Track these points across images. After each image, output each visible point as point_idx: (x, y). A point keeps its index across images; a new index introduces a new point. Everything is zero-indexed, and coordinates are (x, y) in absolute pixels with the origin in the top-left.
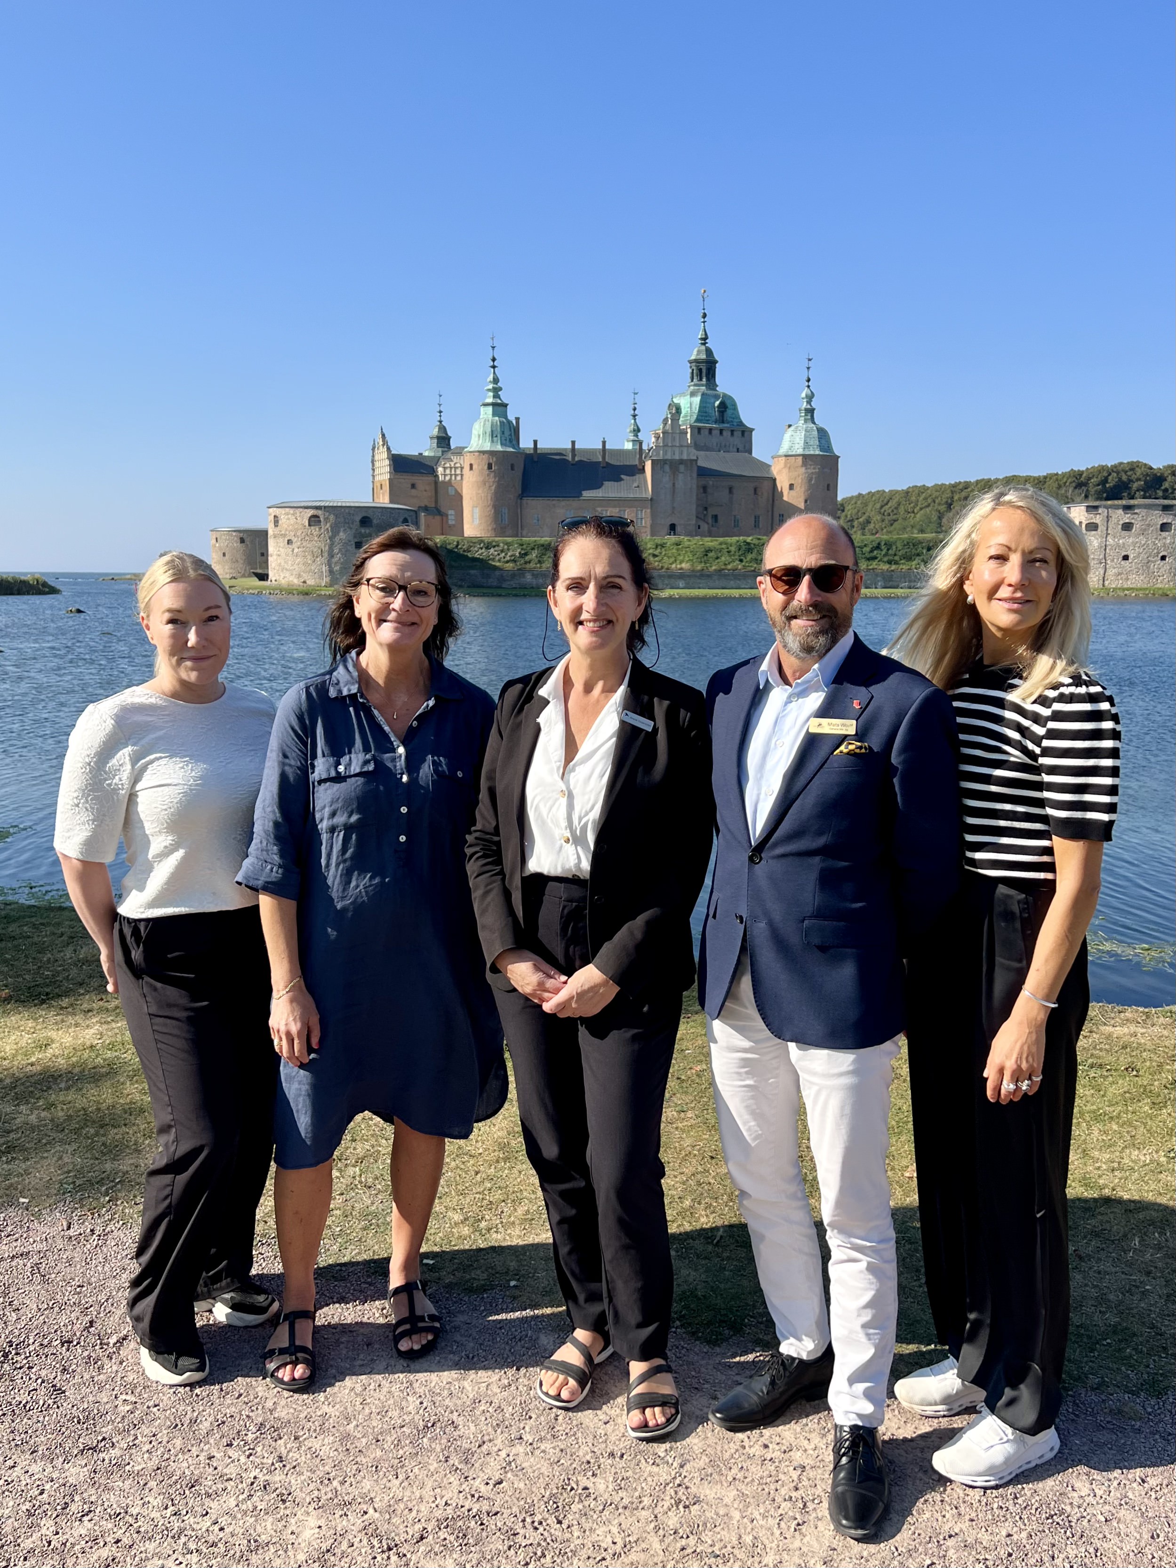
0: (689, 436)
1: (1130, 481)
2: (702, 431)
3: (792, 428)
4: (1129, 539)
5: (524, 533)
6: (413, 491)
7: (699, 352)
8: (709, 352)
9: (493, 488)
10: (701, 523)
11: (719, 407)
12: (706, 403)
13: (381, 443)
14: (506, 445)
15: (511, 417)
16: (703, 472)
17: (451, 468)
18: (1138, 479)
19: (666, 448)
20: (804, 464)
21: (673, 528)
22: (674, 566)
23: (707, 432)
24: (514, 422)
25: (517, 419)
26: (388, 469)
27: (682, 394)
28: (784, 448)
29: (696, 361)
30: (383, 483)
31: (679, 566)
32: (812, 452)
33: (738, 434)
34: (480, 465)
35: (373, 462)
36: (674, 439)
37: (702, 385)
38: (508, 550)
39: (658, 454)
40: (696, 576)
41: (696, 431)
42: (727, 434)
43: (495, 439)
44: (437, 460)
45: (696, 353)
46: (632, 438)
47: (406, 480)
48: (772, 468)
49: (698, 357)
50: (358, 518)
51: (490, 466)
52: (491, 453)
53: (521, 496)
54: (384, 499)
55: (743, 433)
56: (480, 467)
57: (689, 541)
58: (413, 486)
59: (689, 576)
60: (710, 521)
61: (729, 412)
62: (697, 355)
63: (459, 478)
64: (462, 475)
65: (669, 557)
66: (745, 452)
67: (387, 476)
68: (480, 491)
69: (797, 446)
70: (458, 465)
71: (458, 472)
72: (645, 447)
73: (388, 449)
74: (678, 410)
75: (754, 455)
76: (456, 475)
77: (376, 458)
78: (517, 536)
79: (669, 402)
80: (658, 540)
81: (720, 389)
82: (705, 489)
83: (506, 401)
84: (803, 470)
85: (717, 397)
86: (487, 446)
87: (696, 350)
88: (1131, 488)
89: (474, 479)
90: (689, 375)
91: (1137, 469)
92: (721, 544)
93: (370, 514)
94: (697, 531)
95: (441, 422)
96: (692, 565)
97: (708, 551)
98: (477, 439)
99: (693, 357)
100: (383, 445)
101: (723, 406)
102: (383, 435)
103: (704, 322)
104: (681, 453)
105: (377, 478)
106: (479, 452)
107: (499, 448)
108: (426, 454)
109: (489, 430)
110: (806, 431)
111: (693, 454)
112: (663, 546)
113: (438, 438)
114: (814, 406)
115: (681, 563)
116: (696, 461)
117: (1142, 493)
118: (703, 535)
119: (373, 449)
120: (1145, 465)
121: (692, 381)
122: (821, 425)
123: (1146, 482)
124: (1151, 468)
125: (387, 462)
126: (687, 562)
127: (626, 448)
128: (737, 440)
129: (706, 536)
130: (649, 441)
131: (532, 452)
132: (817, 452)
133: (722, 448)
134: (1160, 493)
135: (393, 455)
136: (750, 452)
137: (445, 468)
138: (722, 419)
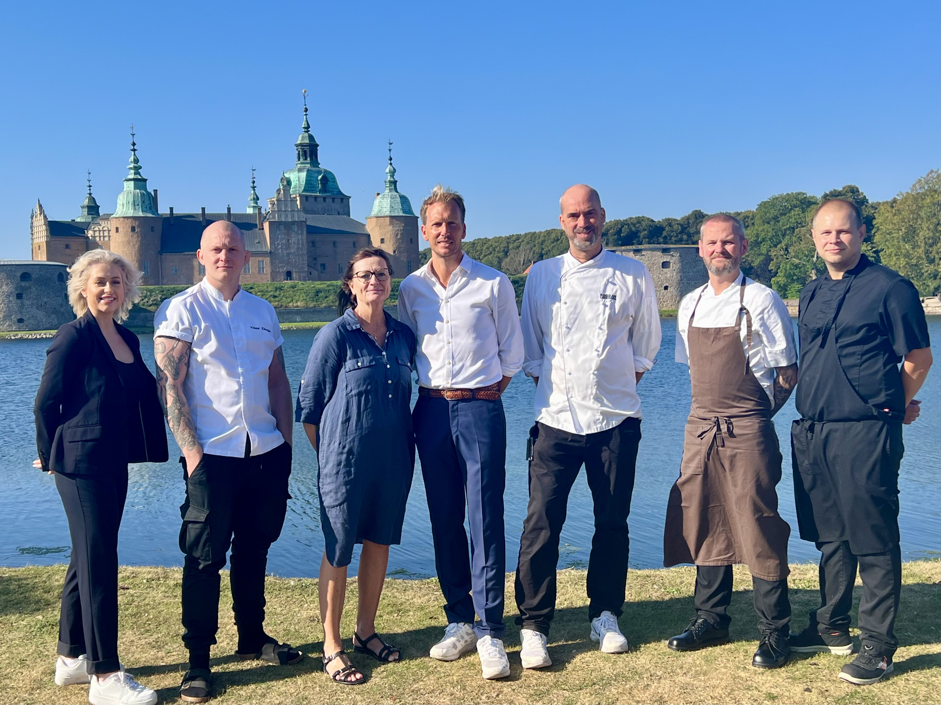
0: (298, 203)
1: (638, 231)
2: (309, 199)
3: (380, 196)
5: (165, 281)
6: (67, 251)
7: (303, 138)
8: (311, 137)
9: (137, 246)
10: (312, 270)
11: (321, 180)
12: (311, 177)
13: (39, 212)
14: (146, 212)
15: (150, 190)
16: (312, 230)
17: (100, 231)
18: (644, 230)
19: (280, 212)
20: (391, 223)
21: (289, 275)
22: (291, 304)
23: (313, 199)
24: (153, 194)
25: (156, 191)
26: (45, 233)
27: (291, 170)
28: (375, 211)
29: (301, 145)
30: (41, 245)
31: (295, 305)
32: (397, 214)
33: (338, 201)
34: (125, 228)
35: (32, 227)
36: (286, 206)
37: (308, 163)
38: (151, 295)
39: (274, 217)
40: (310, 312)
41: (304, 199)
42: (329, 201)
43: (137, 207)
44: (87, 226)
45: (301, 138)
46: (253, 204)
47: (61, 242)
48: (367, 227)
49: (303, 142)
50: (19, 274)
51: (133, 229)
52: (134, 218)
53: (161, 253)
54: (41, 257)
55: (342, 199)
56: (125, 230)
57: (303, 284)
58: (67, 247)
59: (304, 312)
60: (319, 268)
61: (330, 184)
62: (302, 140)
63: (107, 239)
64: (109, 236)
65: (286, 298)
66: (344, 215)
67: (44, 240)
68: (125, 249)
69: (385, 210)
70: (105, 229)
71: (106, 234)
72: (263, 212)
73: (45, 217)
74: (289, 182)
75: (351, 217)
76: (104, 237)
77: (35, 224)
78: (158, 284)
79: (282, 176)
80: (277, 284)
81: (323, 166)
82: (313, 243)
83: (145, 178)
84: (391, 227)
85: (319, 172)
86: (131, 213)
87: (301, 136)
88: (639, 237)
89: (120, 240)
90: (296, 156)
91: (643, 222)
92: (328, 286)
93: (29, 270)
94: (310, 277)
95: (90, 194)
96: (307, 303)
97: (318, 292)
98: (121, 207)
99: (299, 142)
100: (41, 214)
101: (325, 179)
102: (40, 206)
103: (306, 115)
104: (293, 216)
105: (36, 241)
106: (124, 217)
107: (141, 214)
108: (78, 220)
109: (131, 200)
110: (391, 198)
111: (303, 217)
112: (281, 289)
113: (89, 207)
114: (396, 179)
115: (297, 302)
116: (305, 222)
117: (647, 240)
118: (314, 280)
119: (32, 217)
120: (648, 219)
121: (299, 160)
122: (403, 193)
123: (650, 232)
124: (653, 221)
125: (44, 227)
126: (302, 301)
127: (248, 212)
128: (337, 205)
129: (316, 281)
130: (266, 206)
131: (169, 216)
132: (401, 214)
133: (325, 211)
134: (661, 240)
135: (49, 222)
136: (349, 216)
137: (94, 231)
138: (324, 189)
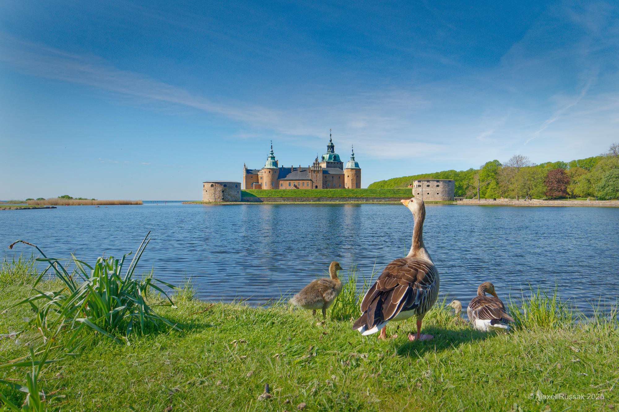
0: (325, 164)
3: (350, 162)
4: (428, 189)
5: (278, 188)
8: (332, 143)
9: (271, 177)
10: (324, 186)
12: (331, 156)
14: (274, 167)
15: (276, 160)
16: (325, 173)
19: (314, 167)
21: (317, 187)
23: (331, 163)
27: (324, 154)
29: (328, 146)
34: (267, 171)
36: (317, 165)
37: (330, 152)
39: (312, 169)
41: (328, 162)
42: (336, 163)
43: (271, 165)
48: (345, 172)
50: (223, 185)
51: (270, 172)
52: (270, 169)
53: (278, 178)
54: (245, 180)
55: (341, 163)
58: (252, 177)
60: (327, 185)
61: (337, 158)
64: (263, 174)
66: (341, 168)
67: (245, 175)
68: (267, 178)
69: (350, 166)
74: (324, 158)
81: (335, 152)
82: (326, 177)
83: (274, 156)
84: (351, 172)
87: (328, 143)
89: (266, 175)
90: (326, 149)
93: (226, 184)
98: (267, 165)
101: (335, 156)
103: (331, 136)
104: (318, 168)
106: (267, 168)
114: (354, 157)
116: (322, 170)
122: (356, 161)
125: (245, 171)
127: (305, 167)
128: (339, 165)
129: (325, 189)
130: (311, 165)
131: (281, 168)
132: (354, 168)
133: (334, 167)
137: (260, 173)
138: (335, 160)
